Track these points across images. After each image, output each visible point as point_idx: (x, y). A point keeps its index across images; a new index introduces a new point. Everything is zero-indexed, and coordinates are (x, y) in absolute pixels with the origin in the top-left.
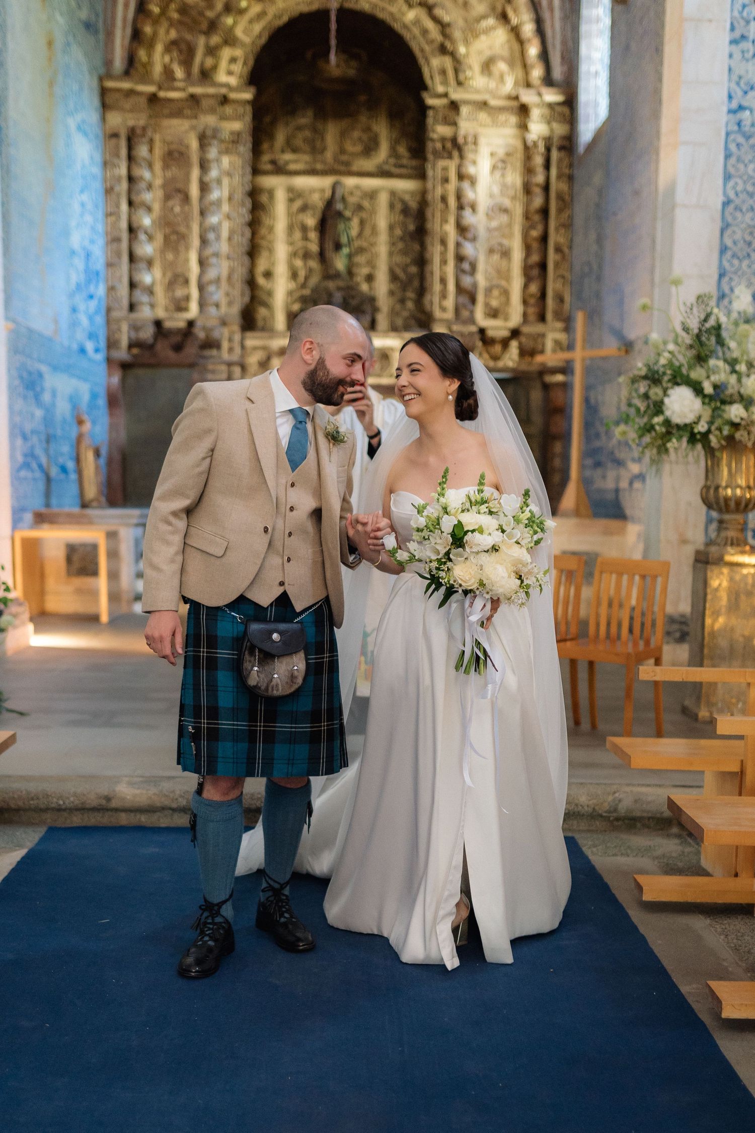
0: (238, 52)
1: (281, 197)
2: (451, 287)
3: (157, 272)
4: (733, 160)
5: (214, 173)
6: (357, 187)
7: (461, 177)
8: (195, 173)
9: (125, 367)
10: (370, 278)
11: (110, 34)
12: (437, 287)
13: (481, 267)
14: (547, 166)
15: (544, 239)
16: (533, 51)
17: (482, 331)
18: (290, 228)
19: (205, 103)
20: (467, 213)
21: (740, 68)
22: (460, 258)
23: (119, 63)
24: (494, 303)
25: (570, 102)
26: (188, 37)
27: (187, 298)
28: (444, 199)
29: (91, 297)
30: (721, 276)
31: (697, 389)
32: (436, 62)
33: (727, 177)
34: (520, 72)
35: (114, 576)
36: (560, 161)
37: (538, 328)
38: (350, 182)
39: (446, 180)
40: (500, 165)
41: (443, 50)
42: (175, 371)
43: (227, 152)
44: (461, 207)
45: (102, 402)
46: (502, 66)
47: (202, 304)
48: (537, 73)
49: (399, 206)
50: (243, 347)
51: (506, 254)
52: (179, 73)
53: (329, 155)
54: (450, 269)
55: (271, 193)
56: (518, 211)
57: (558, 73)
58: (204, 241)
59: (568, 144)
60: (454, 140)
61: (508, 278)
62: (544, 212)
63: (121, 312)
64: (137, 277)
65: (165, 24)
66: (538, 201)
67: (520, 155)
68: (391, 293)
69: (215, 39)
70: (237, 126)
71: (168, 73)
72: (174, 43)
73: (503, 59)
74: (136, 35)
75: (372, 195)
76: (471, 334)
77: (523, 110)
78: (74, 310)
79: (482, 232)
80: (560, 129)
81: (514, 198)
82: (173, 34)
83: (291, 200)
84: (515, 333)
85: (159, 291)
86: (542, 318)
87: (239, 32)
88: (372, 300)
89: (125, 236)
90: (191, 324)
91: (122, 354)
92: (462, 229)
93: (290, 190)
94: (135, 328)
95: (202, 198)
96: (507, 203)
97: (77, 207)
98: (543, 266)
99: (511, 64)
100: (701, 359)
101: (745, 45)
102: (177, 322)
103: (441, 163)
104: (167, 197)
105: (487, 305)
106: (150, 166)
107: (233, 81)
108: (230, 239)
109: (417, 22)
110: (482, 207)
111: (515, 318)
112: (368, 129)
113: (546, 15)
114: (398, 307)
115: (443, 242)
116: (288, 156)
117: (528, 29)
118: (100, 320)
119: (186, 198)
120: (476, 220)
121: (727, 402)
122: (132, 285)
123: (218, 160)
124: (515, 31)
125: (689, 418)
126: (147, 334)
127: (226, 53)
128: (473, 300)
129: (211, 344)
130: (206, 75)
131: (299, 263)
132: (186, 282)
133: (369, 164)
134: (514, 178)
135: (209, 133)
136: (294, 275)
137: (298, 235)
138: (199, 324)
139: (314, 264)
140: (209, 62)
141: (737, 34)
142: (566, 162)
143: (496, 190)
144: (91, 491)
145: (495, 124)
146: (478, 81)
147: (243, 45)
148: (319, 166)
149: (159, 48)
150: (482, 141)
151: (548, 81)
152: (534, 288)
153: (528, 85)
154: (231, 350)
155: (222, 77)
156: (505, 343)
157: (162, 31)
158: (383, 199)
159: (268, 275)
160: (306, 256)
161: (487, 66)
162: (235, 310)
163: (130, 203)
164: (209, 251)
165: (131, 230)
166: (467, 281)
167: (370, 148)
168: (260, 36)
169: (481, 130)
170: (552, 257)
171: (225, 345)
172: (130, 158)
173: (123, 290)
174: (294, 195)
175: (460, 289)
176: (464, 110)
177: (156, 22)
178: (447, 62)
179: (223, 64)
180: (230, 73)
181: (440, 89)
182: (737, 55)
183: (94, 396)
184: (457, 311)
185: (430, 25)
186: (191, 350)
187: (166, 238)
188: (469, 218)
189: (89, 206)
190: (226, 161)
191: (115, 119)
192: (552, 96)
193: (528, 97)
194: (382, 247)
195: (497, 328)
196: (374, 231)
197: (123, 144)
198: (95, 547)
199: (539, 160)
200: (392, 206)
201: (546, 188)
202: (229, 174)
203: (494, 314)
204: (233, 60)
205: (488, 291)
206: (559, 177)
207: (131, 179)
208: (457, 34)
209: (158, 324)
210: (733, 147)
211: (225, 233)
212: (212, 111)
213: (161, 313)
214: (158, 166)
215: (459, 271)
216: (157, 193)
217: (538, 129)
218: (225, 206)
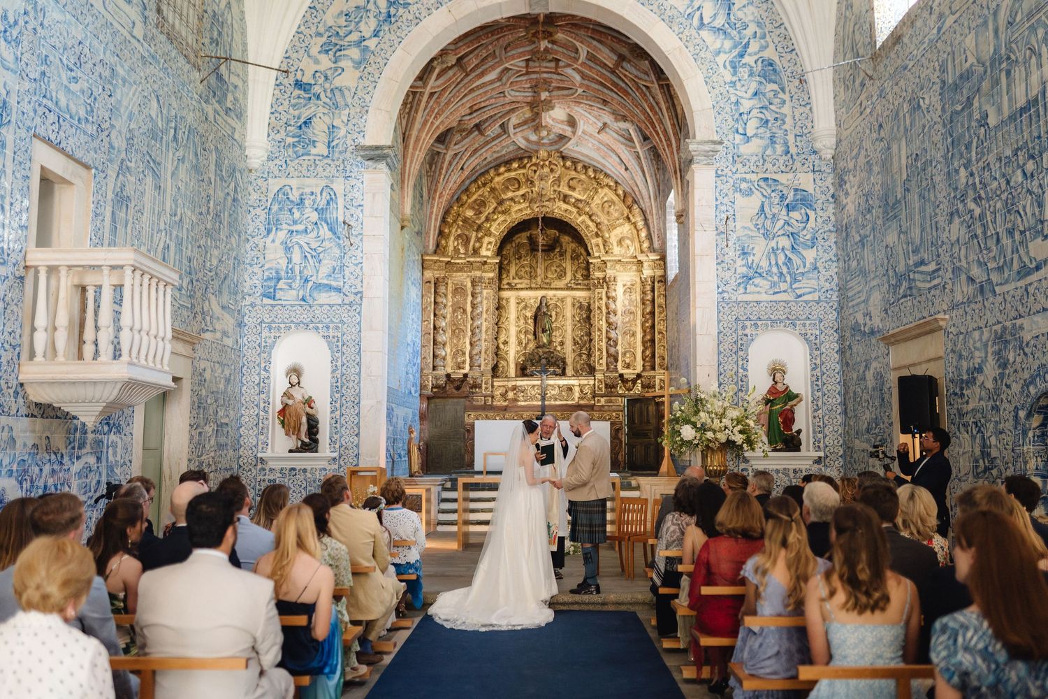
0: (492, 239)
1: (512, 302)
2: (605, 353)
3: (448, 349)
4: (721, 314)
5: (479, 299)
6: (555, 296)
7: (608, 298)
8: (469, 299)
9: (429, 398)
10: (562, 343)
11: (428, 233)
12: (597, 353)
13: (620, 343)
14: (653, 290)
15: (653, 327)
16: (643, 234)
17: (621, 376)
18: (518, 318)
19: (474, 265)
20: (612, 316)
21: (722, 275)
22: (609, 339)
23: (431, 247)
24: (628, 361)
25: (663, 258)
26: (467, 233)
27: (464, 362)
28: (599, 308)
29: (414, 365)
30: (719, 365)
31: (694, 425)
32: (594, 241)
33: (719, 322)
34: (637, 245)
35: (428, 512)
36: (659, 287)
37: (652, 373)
38: (550, 293)
39: (601, 299)
40: (629, 289)
41: (597, 235)
42: (455, 400)
43: (486, 288)
44: (608, 313)
45: (417, 418)
46: (628, 242)
47: (471, 367)
48: (646, 245)
49: (577, 305)
50: (493, 386)
51: (633, 335)
52: (462, 251)
53: (539, 279)
54: (604, 344)
55: (507, 300)
56: (639, 313)
57: (656, 245)
58: (473, 334)
59: (663, 280)
60: (604, 279)
61: (635, 348)
62: (652, 313)
63: (428, 371)
64: (438, 352)
65: (455, 227)
66: (648, 310)
67: (638, 286)
68: (574, 351)
69: (480, 234)
70: (491, 275)
71: (456, 250)
72: (459, 236)
73: (628, 238)
74: (441, 233)
75: (562, 300)
76: (615, 378)
77: (640, 262)
78: (407, 373)
79: (620, 324)
80: (659, 272)
81: (636, 306)
82: (459, 232)
83: (518, 304)
84: (639, 376)
85: (449, 358)
86: (653, 368)
87: (492, 230)
88: (564, 361)
89: (432, 332)
90: (466, 376)
91: (428, 392)
92: (609, 324)
93: (518, 298)
94: (436, 378)
95: (472, 312)
96: (633, 309)
97: (410, 322)
98: (653, 341)
99: (632, 241)
100: (697, 413)
101: (723, 265)
102: (458, 374)
103: (597, 290)
104: (454, 311)
105: (623, 362)
106: (446, 296)
107: (489, 254)
108: (486, 331)
109: (583, 222)
110: (619, 313)
111: (639, 369)
112: (560, 266)
113: (649, 217)
114: (578, 358)
115: (599, 330)
116: (517, 281)
117: (640, 224)
118: (418, 375)
119: (465, 311)
120: (618, 319)
121: (705, 430)
122: (435, 356)
123: (481, 293)
124: (635, 224)
125: (690, 438)
126: (442, 382)
127: (486, 240)
128: (616, 360)
129: (476, 386)
130: (476, 252)
131: (523, 337)
132: (463, 354)
133: (561, 284)
134: (637, 296)
135: (477, 280)
136: (520, 343)
137: (522, 321)
138: (470, 375)
139: (531, 337)
140: (477, 245)
141: (719, 261)
142: (663, 288)
143: (627, 302)
144: (416, 468)
145: (625, 270)
146: (616, 250)
147: (495, 236)
148: (533, 286)
149: (452, 238)
150: (619, 279)
151: (652, 249)
152: (648, 353)
153: (642, 252)
154: (486, 388)
155: (484, 252)
156: (634, 381)
157: (454, 230)
158: (569, 302)
159: (505, 343)
160: (526, 333)
161: (620, 242)
162: (489, 367)
163: (435, 315)
164: (476, 339)
165: (435, 328)
166: (612, 350)
167: (561, 275)
168: (503, 232)
169: (617, 274)
170: (657, 336)
171: (484, 386)
172: (435, 292)
173: (430, 360)
174: (520, 301)
175: (609, 355)
176: (609, 264)
177: (451, 226)
178: (600, 240)
179: (485, 245)
180: (488, 250)
181: (596, 254)
182: (720, 269)
183: (414, 415)
184: (607, 365)
185: (590, 223)
186: (466, 389)
187: (453, 332)
188: (613, 319)
189: (416, 320)
190: (485, 292)
191: (429, 274)
192: (653, 257)
193: (642, 257)
194: (569, 328)
195: (629, 374)
196: (564, 318)
197: (433, 286)
198: (419, 497)
199: (648, 288)
200: (574, 305)
201: (653, 301)
202: (487, 298)
203: (628, 366)
204: (490, 243)
205: (624, 355)
206: (659, 296)
207: (435, 303)
208: (604, 228)
209: (448, 376)
210: (721, 308)
211: (484, 329)
212: (479, 269)
213: (449, 371)
214: (450, 296)
215: (608, 345)
216: (449, 309)
217: (647, 272)
218: (485, 316)
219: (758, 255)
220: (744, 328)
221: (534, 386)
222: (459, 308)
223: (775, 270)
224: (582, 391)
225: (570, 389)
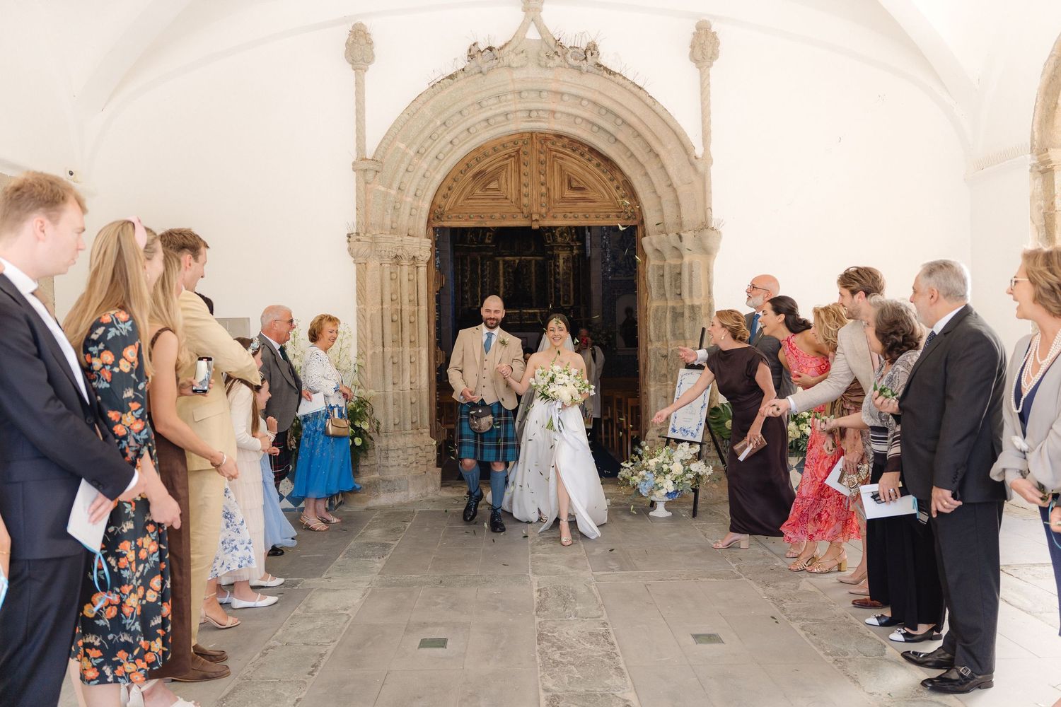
0: (491, 234)
1: (501, 262)
2: (553, 295)
5: (485, 267)
6: (525, 259)
7: (555, 265)
8: (480, 267)
10: (530, 287)
12: (549, 296)
13: (562, 289)
14: (578, 262)
15: (579, 281)
16: (573, 231)
18: (504, 273)
19: (483, 248)
20: (557, 275)
24: (566, 299)
28: (550, 271)
33: (603, 290)
34: (570, 236)
36: (582, 261)
37: (578, 306)
38: (523, 258)
39: (551, 266)
40: (566, 261)
41: (548, 231)
43: (488, 260)
44: (555, 274)
46: (565, 234)
48: (575, 236)
49: (538, 265)
51: (569, 286)
52: (475, 240)
53: (516, 250)
54: (553, 291)
55: (498, 262)
56: (572, 273)
58: (482, 286)
60: (553, 255)
61: (570, 293)
62: (579, 274)
66: (577, 271)
67: (571, 259)
68: (536, 292)
70: (491, 253)
75: (530, 261)
77: (572, 247)
79: (561, 279)
80: (582, 252)
81: (570, 270)
83: (504, 265)
84: (572, 308)
85: (469, 300)
86: (579, 303)
89: (460, 285)
91: (459, 318)
92: (556, 280)
93: (504, 261)
94: (463, 310)
95: (481, 274)
96: (568, 271)
98: (579, 289)
102: (474, 308)
103: (549, 260)
104: (472, 274)
105: (564, 300)
106: (467, 266)
107: (490, 241)
110: (561, 274)
111: (572, 303)
112: (528, 242)
115: (551, 283)
116: (503, 251)
119: (477, 274)
120: (560, 277)
122: (462, 298)
123: (486, 263)
126: (466, 311)
127: (488, 233)
128: (559, 299)
130: (482, 241)
131: (507, 283)
132: (477, 296)
133: (529, 253)
134: (570, 265)
135: (484, 257)
136: (506, 287)
137: (506, 274)
139: (512, 283)
142: (584, 260)
143: (565, 268)
145: (564, 251)
146: (559, 239)
147: (492, 231)
148: (513, 253)
149: (469, 233)
150: (560, 255)
151: (578, 239)
152: (576, 295)
153: (573, 240)
155: (487, 241)
156: (569, 311)
158: (533, 262)
159: (498, 287)
160: (509, 281)
161: (561, 234)
163: (462, 276)
164: (484, 289)
165: (462, 283)
166: (557, 294)
167: (529, 248)
169: (560, 252)
170: (580, 286)
172: (461, 264)
173: (460, 301)
174: (505, 262)
175: (555, 296)
176: (555, 248)
178: (550, 233)
179: (487, 236)
180: (489, 239)
181: (548, 242)
184: (555, 302)
187: (471, 285)
188: (557, 277)
189: (452, 279)
190: (488, 263)
191: (457, 254)
192: (579, 243)
193: (572, 244)
194: (534, 278)
195: (567, 306)
196: (531, 272)
197: (459, 260)
199: (576, 260)
200: (536, 265)
201: (578, 268)
202: (489, 266)
203: (565, 302)
204: (490, 236)
205: (564, 296)
206: (582, 264)
207: (462, 269)
209: (469, 309)
211: (488, 283)
212: (484, 251)
214: (469, 266)
215: (555, 291)
216: (469, 272)
217: (575, 252)
218: (488, 276)
219: (620, 258)
220: (614, 292)
221: (515, 313)
222: (474, 271)
223: (628, 266)
224: (541, 315)
225: (535, 314)
